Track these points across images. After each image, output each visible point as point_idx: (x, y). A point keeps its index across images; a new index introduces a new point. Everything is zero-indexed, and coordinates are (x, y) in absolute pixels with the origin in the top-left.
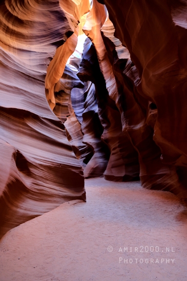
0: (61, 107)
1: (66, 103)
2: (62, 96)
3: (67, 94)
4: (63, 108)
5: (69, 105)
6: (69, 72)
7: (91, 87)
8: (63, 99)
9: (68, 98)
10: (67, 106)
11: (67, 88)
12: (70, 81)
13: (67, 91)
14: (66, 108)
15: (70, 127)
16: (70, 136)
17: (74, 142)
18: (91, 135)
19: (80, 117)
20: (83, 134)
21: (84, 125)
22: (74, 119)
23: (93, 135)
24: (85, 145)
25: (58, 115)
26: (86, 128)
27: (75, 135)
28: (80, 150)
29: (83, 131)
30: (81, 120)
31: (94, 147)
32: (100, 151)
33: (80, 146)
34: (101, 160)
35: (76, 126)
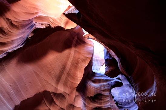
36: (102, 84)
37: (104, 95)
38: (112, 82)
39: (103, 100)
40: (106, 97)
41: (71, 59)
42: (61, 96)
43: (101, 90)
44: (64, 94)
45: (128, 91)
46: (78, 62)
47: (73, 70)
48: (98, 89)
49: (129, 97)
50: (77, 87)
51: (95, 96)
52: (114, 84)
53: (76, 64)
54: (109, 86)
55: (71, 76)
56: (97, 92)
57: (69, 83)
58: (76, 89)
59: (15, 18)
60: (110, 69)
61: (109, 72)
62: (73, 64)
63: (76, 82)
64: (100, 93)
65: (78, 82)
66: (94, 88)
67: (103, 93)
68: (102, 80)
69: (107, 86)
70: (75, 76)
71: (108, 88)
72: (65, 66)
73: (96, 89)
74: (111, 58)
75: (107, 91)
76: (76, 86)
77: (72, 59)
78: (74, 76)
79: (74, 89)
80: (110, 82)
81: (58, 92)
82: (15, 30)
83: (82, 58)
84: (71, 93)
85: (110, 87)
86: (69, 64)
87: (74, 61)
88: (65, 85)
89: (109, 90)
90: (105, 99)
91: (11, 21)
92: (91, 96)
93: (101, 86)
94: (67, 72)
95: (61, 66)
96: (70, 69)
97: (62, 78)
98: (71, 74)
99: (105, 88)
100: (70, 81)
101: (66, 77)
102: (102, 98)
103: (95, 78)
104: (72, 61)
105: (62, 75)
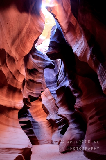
0: (35, 84)
1: (39, 80)
2: (36, 75)
3: (40, 73)
4: (37, 85)
5: (43, 82)
6: (40, 54)
7: (61, 65)
8: (37, 77)
9: (41, 76)
10: (40, 83)
11: (40, 68)
12: (42, 62)
13: (41, 71)
14: (40, 85)
15: (47, 104)
16: (48, 111)
17: (52, 116)
18: (64, 108)
19: (54, 94)
20: (58, 108)
21: (58, 100)
22: (50, 97)
23: (67, 108)
24: (60, 118)
25: (33, 91)
26: (60, 102)
27: (52, 110)
28: (57, 122)
29: (58, 105)
30: (55, 96)
31: (68, 118)
32: (74, 122)
33: (57, 119)
34: (76, 132)
35: (52, 102)
36: (39, 61)
37: (38, 71)
38: (47, 62)
39: (37, 75)
40: (40, 74)
41: (27, 25)
42: (12, 60)
43: (37, 66)
44: (15, 59)
45: (52, 74)
46: (31, 32)
47: (25, 38)
48: (36, 64)
49: (51, 79)
50: (25, 57)
51: (32, 69)
52: (49, 65)
53: (29, 33)
54: (44, 65)
55: (23, 44)
56: (35, 67)
57: (20, 50)
58: (23, 58)
60: (53, 51)
61: (51, 53)
62: (27, 32)
63: (25, 52)
64: (37, 68)
65: (27, 51)
66: (33, 63)
67: (38, 69)
68: (40, 58)
69: (43, 64)
70: (26, 45)
71: (43, 66)
72: (21, 31)
73: (35, 64)
74: (58, 42)
75: (42, 69)
76: (25, 55)
77: (27, 27)
78: (24, 45)
79: (22, 57)
80: (46, 62)
81: (11, 55)
83: (35, 30)
84: (20, 60)
85: (44, 67)
86: (25, 30)
87: (28, 30)
88: (16, 50)
89: (43, 68)
90: (39, 75)
92: (29, 69)
93: (39, 63)
94: (21, 38)
95: (19, 29)
96: (24, 36)
97: (16, 42)
98: (23, 42)
99: (41, 66)
100: (21, 49)
101: (19, 43)
102: (36, 74)
103: (35, 54)
104: (27, 29)
105: (16, 39)
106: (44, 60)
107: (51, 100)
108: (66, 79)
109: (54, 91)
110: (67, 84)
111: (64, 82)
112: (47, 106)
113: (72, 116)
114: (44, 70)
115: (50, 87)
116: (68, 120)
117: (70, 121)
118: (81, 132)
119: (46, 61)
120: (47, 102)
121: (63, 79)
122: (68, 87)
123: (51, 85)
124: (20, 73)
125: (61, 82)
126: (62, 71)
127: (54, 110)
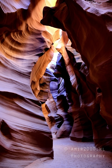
0: (43, 93)
1: (46, 90)
3: (47, 85)
4: (45, 93)
5: (48, 91)
6: (49, 72)
7: (62, 81)
8: (45, 88)
9: (48, 87)
10: (47, 92)
11: (47, 82)
12: (49, 77)
13: (48, 83)
14: (46, 93)
15: (49, 105)
16: (49, 110)
17: (52, 114)
18: (62, 110)
19: (56, 99)
20: (57, 109)
21: (58, 104)
22: (52, 100)
23: (63, 110)
24: (58, 116)
25: (42, 98)
26: (59, 105)
27: (53, 110)
28: (55, 119)
29: (57, 107)
30: (56, 100)
31: (64, 117)
32: (67, 120)
33: (56, 117)
34: (68, 126)
35: (53, 104)
38: (53, 78)
41: (44, 60)
42: (34, 83)
44: (36, 82)
47: (42, 68)
51: (43, 83)
53: (44, 64)
56: (44, 81)
57: (38, 75)
59: (31, 24)
61: (57, 74)
63: (41, 76)
69: (50, 79)
72: (40, 65)
73: (44, 79)
74: (61, 67)
82: (27, 33)
83: (47, 60)
84: (38, 81)
85: (51, 81)
86: (42, 64)
91: (28, 27)
92: (41, 84)
93: (47, 78)
98: (40, 70)
99: (48, 80)
101: (38, 72)
102: (45, 86)
104: (44, 62)
106: (51, 76)
107: (52, 102)
108: (65, 90)
109: (56, 96)
110: (65, 94)
111: (63, 92)
112: (49, 106)
113: (66, 116)
114: (50, 83)
115: (53, 93)
116: (63, 119)
117: (65, 119)
118: (71, 127)
119: (52, 76)
120: (49, 103)
121: (63, 90)
122: (65, 96)
123: (54, 92)
124: (37, 89)
125: (61, 91)
126: (63, 84)
127: (54, 110)
